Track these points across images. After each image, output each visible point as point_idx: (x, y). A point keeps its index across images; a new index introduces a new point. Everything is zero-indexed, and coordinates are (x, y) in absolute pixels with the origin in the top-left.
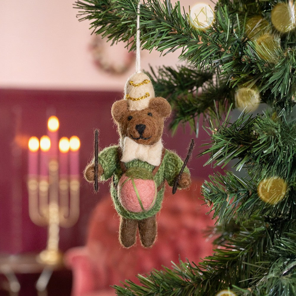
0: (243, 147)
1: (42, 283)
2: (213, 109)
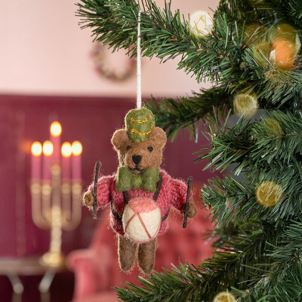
0: (241, 152)
1: (45, 284)
2: (212, 115)
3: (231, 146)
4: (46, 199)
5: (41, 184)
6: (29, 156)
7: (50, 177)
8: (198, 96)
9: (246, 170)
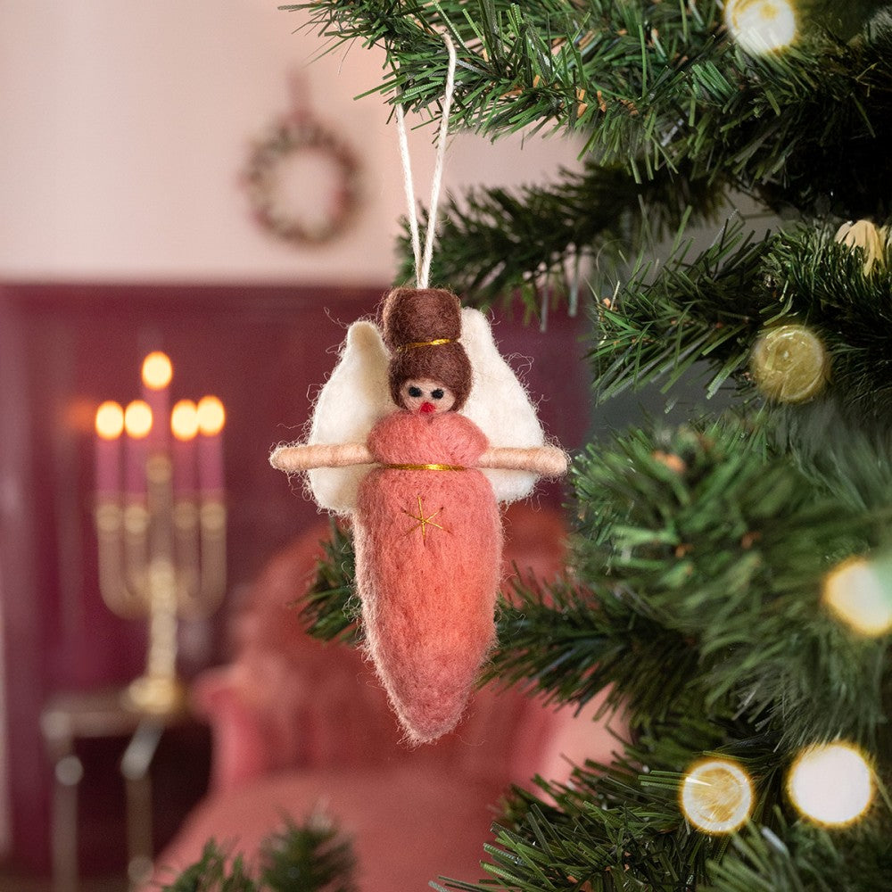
0: (724, 330)
1: (138, 758)
2: (618, 234)
3: (695, 311)
4: (136, 543)
5: (123, 505)
6: (89, 439)
7: (145, 486)
8: (573, 182)
9: (741, 380)
